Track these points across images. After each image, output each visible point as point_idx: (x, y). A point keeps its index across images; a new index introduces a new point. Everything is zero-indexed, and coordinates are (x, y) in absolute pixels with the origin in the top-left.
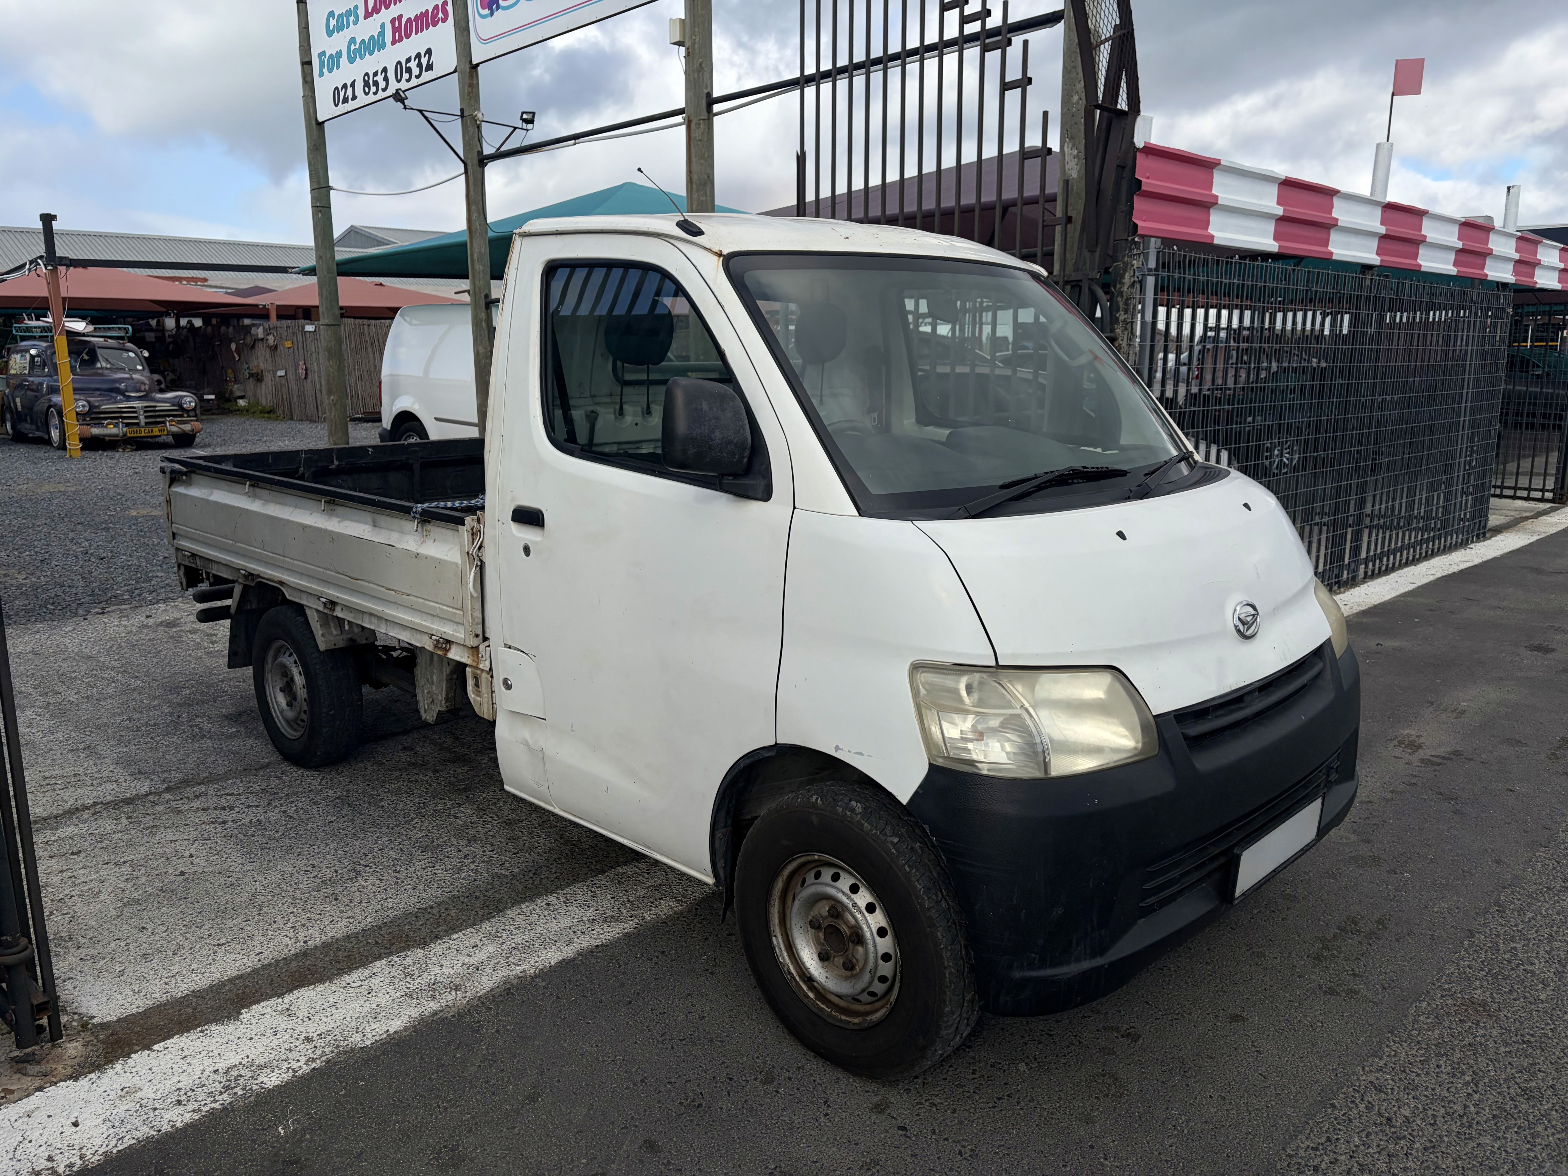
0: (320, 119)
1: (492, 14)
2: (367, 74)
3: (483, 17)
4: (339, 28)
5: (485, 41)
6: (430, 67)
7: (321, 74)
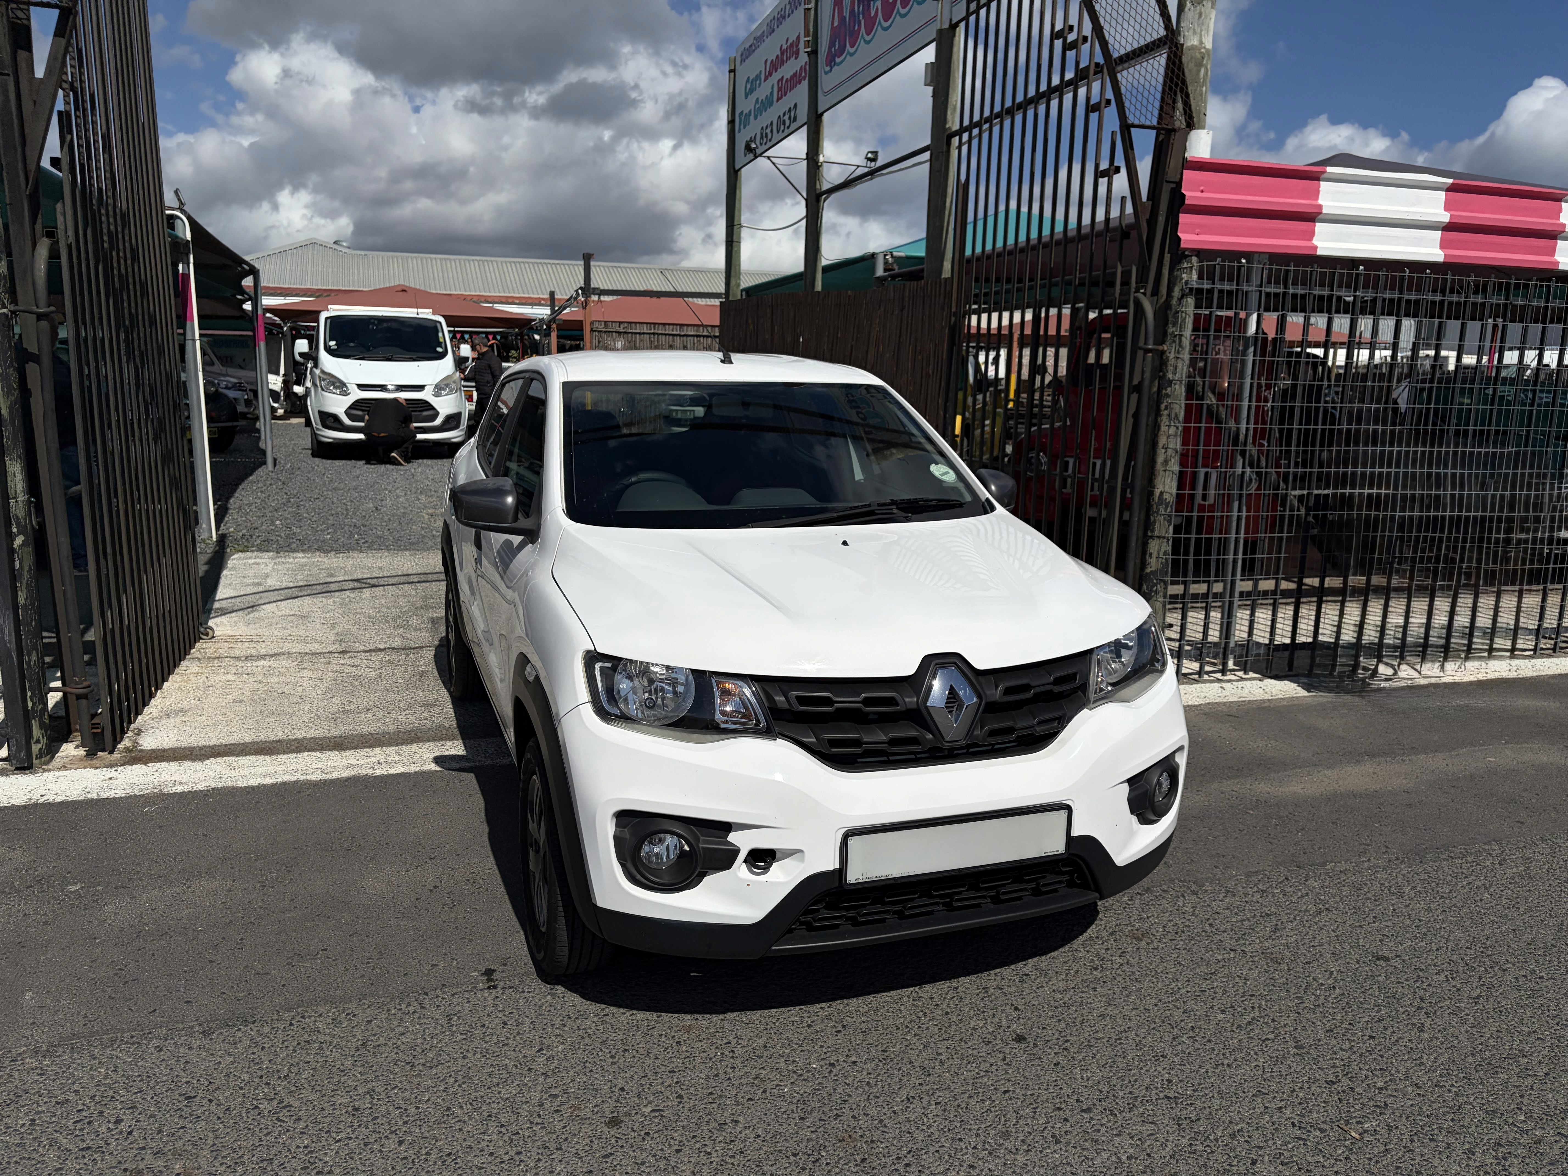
0: (737, 168)
1: (831, 70)
2: (762, 128)
3: (826, 73)
4: (752, 90)
5: (826, 93)
6: (795, 119)
7: (739, 131)
